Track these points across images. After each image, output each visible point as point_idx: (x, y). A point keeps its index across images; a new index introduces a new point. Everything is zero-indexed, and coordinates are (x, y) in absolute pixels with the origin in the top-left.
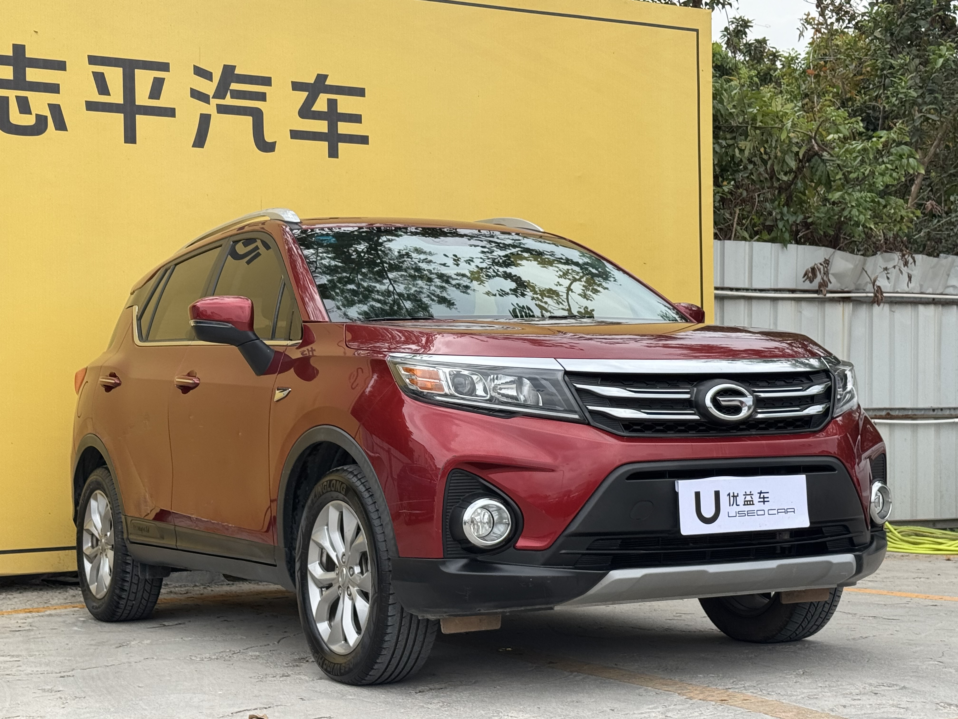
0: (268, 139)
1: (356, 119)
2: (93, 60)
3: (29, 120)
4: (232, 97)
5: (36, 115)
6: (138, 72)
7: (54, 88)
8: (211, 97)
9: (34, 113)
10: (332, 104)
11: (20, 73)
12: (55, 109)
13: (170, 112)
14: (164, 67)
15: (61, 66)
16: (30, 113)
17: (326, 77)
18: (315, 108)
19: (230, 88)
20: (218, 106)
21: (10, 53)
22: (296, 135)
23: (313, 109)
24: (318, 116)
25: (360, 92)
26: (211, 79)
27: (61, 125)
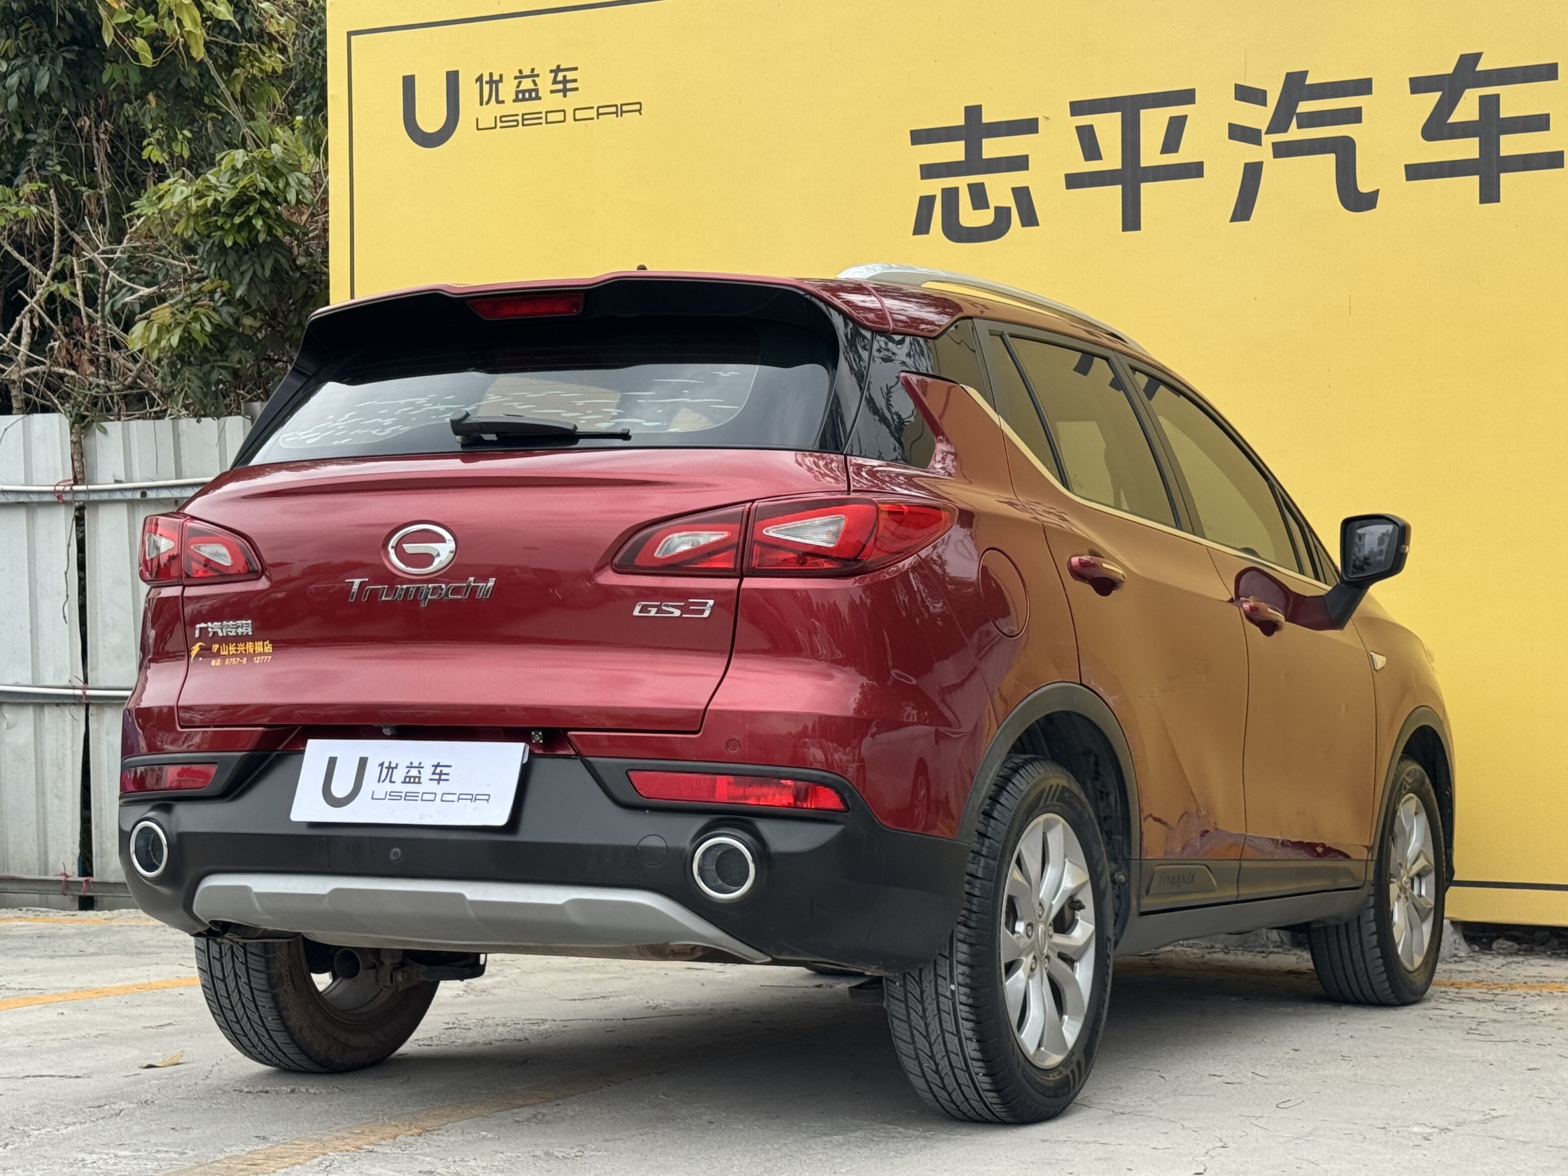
0: (1364, 186)
1: (1540, 123)
2: (1077, 108)
3: (985, 218)
4: (1300, 126)
5: (996, 208)
6: (1145, 115)
7: (1019, 163)
8: (1263, 132)
9: (992, 205)
10: (1489, 105)
11: (974, 149)
12: (1022, 195)
13: (1195, 170)
14: (1187, 97)
15: (1029, 126)
16: (988, 207)
17: (1476, 57)
18: (1455, 117)
19: (1298, 111)
20: (1275, 145)
21: (961, 121)
22: (1415, 172)
23: (1450, 121)
24: (1463, 130)
25: (1549, 72)
26: (1264, 104)
27: (1029, 219)
